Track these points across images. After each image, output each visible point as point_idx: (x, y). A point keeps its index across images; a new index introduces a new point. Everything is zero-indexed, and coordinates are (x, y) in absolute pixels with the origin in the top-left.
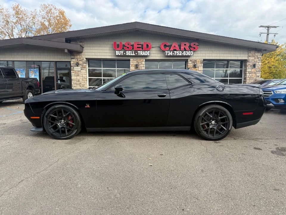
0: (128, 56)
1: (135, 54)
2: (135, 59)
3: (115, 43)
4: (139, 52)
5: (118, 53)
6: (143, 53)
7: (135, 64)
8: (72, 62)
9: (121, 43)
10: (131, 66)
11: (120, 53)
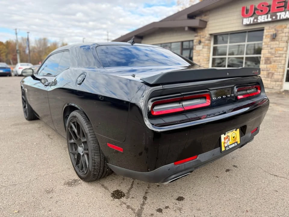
0: (261, 23)
1: (272, 19)
2: (272, 25)
3: (243, 8)
4: (278, 14)
5: (246, 21)
6: (285, 16)
7: (272, 33)
8: (195, 41)
9: (252, 6)
10: (264, 37)
11: (248, 21)
